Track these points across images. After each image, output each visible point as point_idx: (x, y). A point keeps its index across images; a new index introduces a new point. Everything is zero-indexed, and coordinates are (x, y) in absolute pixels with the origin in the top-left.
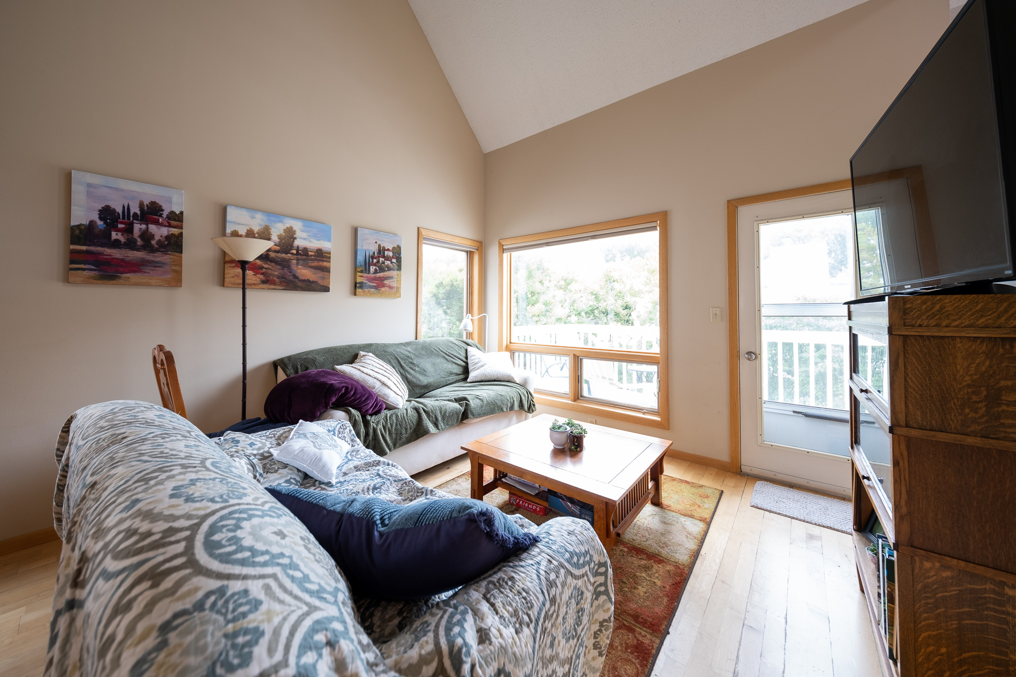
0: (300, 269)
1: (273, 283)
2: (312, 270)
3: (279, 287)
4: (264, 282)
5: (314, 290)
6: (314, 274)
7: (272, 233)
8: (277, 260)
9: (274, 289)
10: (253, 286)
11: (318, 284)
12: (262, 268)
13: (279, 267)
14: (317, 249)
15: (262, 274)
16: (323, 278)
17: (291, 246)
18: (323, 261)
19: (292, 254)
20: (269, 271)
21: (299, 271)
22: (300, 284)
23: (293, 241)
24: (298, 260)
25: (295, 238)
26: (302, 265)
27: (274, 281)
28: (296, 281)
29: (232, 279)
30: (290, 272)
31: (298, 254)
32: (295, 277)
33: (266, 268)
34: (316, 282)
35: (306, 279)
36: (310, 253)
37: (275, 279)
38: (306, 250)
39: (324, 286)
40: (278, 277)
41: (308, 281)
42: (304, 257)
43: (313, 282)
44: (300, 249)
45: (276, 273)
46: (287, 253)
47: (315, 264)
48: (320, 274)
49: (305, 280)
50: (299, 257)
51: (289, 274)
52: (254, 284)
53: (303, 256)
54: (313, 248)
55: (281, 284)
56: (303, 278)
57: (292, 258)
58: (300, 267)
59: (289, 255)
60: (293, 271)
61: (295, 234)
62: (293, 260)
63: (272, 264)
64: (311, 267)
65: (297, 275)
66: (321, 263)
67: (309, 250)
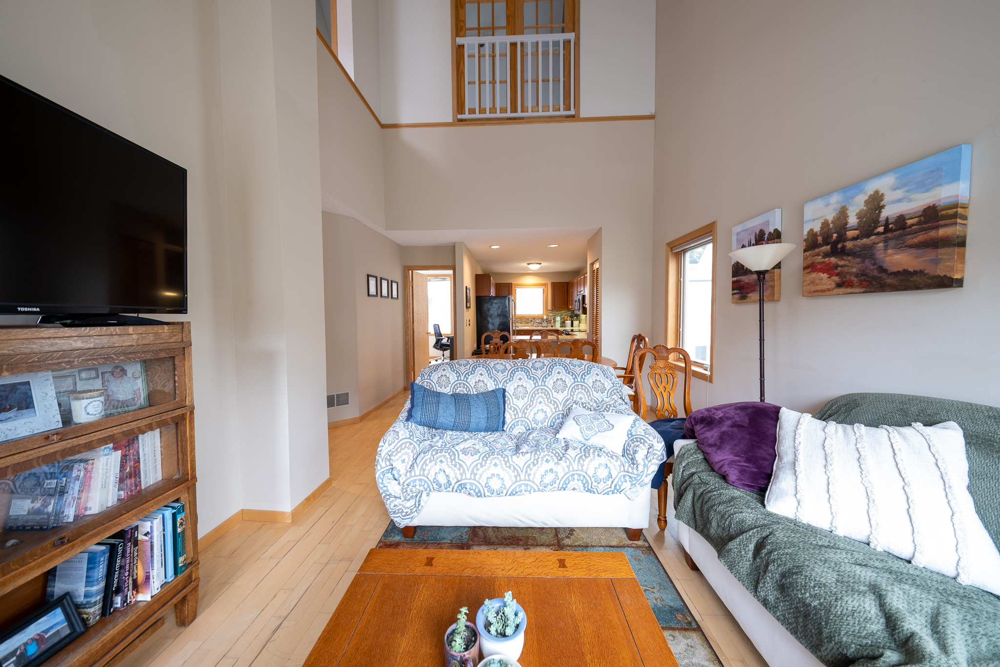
0: (891, 255)
1: (850, 284)
2: (914, 251)
3: (857, 290)
4: (839, 285)
5: (917, 287)
6: (917, 257)
7: (849, 214)
8: (855, 251)
9: (851, 293)
10: (827, 293)
11: (925, 275)
12: (837, 266)
13: (858, 260)
14: (925, 210)
15: (838, 275)
16: (936, 262)
17: (876, 223)
18: (937, 228)
19: (879, 234)
20: (846, 269)
21: (888, 259)
22: (889, 281)
23: (880, 212)
24: (886, 241)
25: (883, 207)
26: (894, 248)
27: (852, 282)
28: (884, 276)
29: (808, 287)
30: (874, 264)
31: (887, 230)
32: (882, 270)
33: (842, 266)
34: (921, 272)
35: (900, 269)
36: (909, 222)
37: (853, 278)
38: (901, 220)
39: (939, 276)
40: (857, 275)
41: (906, 272)
42: (898, 232)
43: (915, 273)
44: (890, 221)
45: (854, 270)
46: (868, 236)
47: (921, 237)
48: (930, 254)
49: (898, 272)
50: (889, 235)
51: (872, 267)
52: (829, 290)
53: (896, 230)
54: (918, 209)
55: (861, 285)
56: (894, 269)
57: (877, 241)
58: (890, 251)
59: (873, 237)
60: (878, 262)
61: (882, 200)
62: (878, 243)
63: (849, 258)
64: (911, 247)
65: (885, 266)
66: (933, 234)
67: (907, 217)
